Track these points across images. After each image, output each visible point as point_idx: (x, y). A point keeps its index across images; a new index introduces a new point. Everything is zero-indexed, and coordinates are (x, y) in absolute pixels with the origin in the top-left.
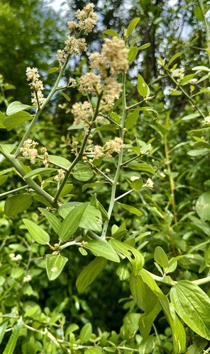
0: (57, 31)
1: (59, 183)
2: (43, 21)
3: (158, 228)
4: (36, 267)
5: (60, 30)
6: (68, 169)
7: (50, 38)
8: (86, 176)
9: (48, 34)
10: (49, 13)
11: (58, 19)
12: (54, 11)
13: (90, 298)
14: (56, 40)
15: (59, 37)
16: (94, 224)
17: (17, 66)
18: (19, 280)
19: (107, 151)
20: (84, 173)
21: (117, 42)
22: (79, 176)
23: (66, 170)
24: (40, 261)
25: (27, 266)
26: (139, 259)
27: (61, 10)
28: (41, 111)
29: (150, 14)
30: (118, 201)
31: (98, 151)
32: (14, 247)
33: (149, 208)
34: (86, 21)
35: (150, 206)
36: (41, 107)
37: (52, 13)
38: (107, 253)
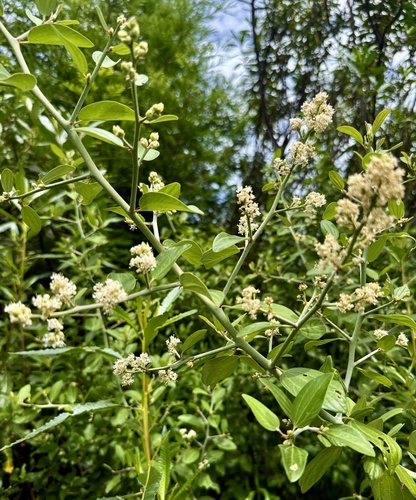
0: (228, 105)
1: (271, 339)
2: (209, 92)
3: (397, 398)
4: (216, 448)
5: (233, 104)
6: (297, 325)
7: (218, 115)
8: (317, 332)
9: (215, 110)
10: (217, 80)
11: (230, 88)
12: (224, 77)
13: (284, 492)
14: (227, 118)
15: (230, 113)
16: (334, 402)
17: (174, 158)
18: (193, 466)
19: (357, 302)
20: (314, 327)
21: (388, 161)
22: (308, 331)
23: (294, 327)
24: (221, 440)
25: (203, 446)
26: (395, 450)
27: (234, 76)
28: (253, 243)
29: (373, 79)
30: (358, 365)
31: (345, 302)
32: (184, 418)
33: (381, 367)
34: (318, 117)
35: (383, 364)
36: (254, 237)
37: (221, 80)
38: (357, 444)
